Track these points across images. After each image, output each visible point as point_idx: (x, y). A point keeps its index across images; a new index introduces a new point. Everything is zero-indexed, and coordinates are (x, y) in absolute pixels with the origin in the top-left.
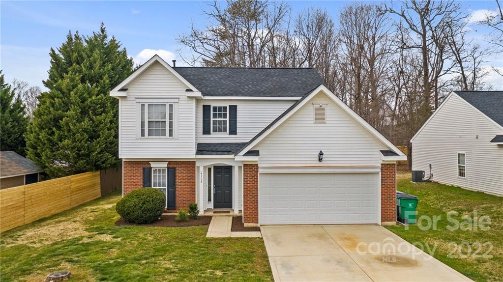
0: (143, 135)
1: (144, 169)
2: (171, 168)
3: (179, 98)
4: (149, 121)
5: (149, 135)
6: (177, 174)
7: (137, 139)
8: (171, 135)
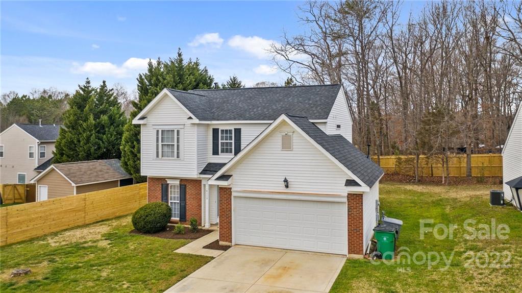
0: (157, 156)
1: (162, 185)
2: (183, 185)
3: (184, 125)
4: (162, 145)
5: (162, 157)
6: (187, 190)
7: (153, 160)
8: (178, 157)
